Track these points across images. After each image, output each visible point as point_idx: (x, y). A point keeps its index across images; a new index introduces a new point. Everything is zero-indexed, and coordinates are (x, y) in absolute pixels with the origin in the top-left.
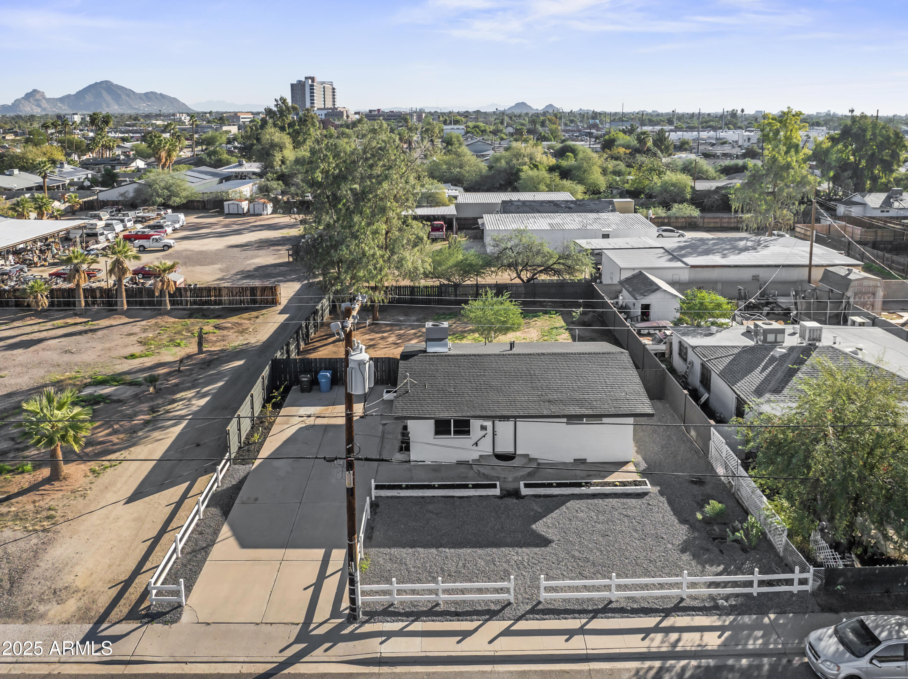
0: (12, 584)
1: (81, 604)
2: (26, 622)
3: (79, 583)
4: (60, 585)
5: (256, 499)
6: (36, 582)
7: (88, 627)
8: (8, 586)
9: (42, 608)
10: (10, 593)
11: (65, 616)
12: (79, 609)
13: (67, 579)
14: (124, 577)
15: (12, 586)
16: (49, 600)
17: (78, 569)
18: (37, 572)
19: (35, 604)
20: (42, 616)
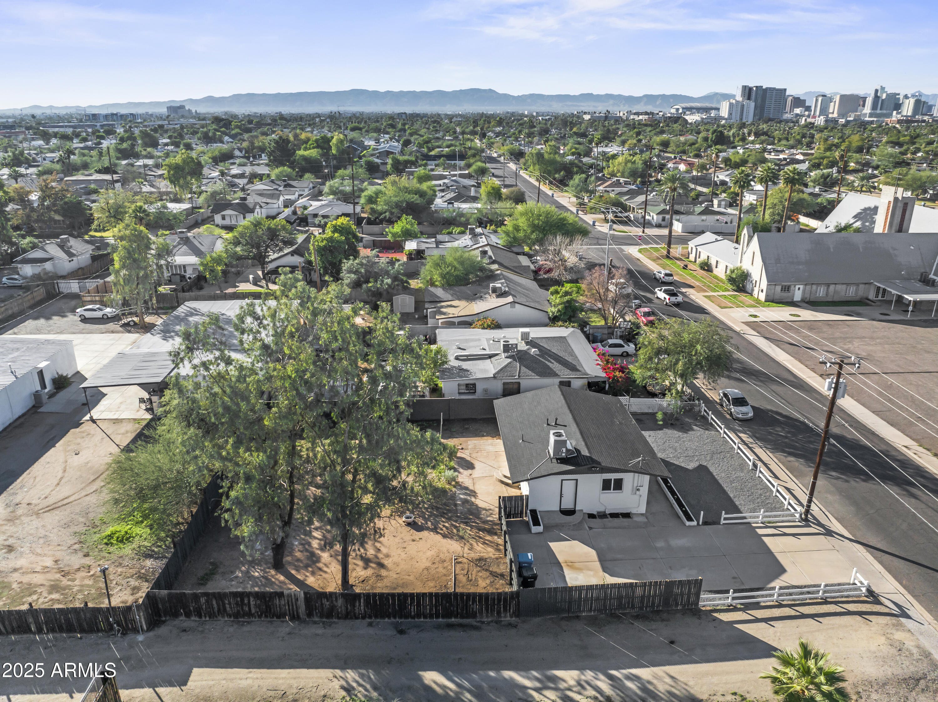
0: (918, 680)
1: (894, 631)
2: (930, 653)
3: (882, 640)
4: (894, 651)
5: (734, 578)
6: (904, 666)
7: (903, 620)
8: (922, 682)
9: (915, 651)
10: (924, 677)
11: (908, 635)
12: (897, 630)
13: (886, 650)
14: (858, 618)
15: (921, 679)
16: (907, 649)
17: (873, 648)
18: (898, 671)
19: (916, 656)
20: (918, 647)
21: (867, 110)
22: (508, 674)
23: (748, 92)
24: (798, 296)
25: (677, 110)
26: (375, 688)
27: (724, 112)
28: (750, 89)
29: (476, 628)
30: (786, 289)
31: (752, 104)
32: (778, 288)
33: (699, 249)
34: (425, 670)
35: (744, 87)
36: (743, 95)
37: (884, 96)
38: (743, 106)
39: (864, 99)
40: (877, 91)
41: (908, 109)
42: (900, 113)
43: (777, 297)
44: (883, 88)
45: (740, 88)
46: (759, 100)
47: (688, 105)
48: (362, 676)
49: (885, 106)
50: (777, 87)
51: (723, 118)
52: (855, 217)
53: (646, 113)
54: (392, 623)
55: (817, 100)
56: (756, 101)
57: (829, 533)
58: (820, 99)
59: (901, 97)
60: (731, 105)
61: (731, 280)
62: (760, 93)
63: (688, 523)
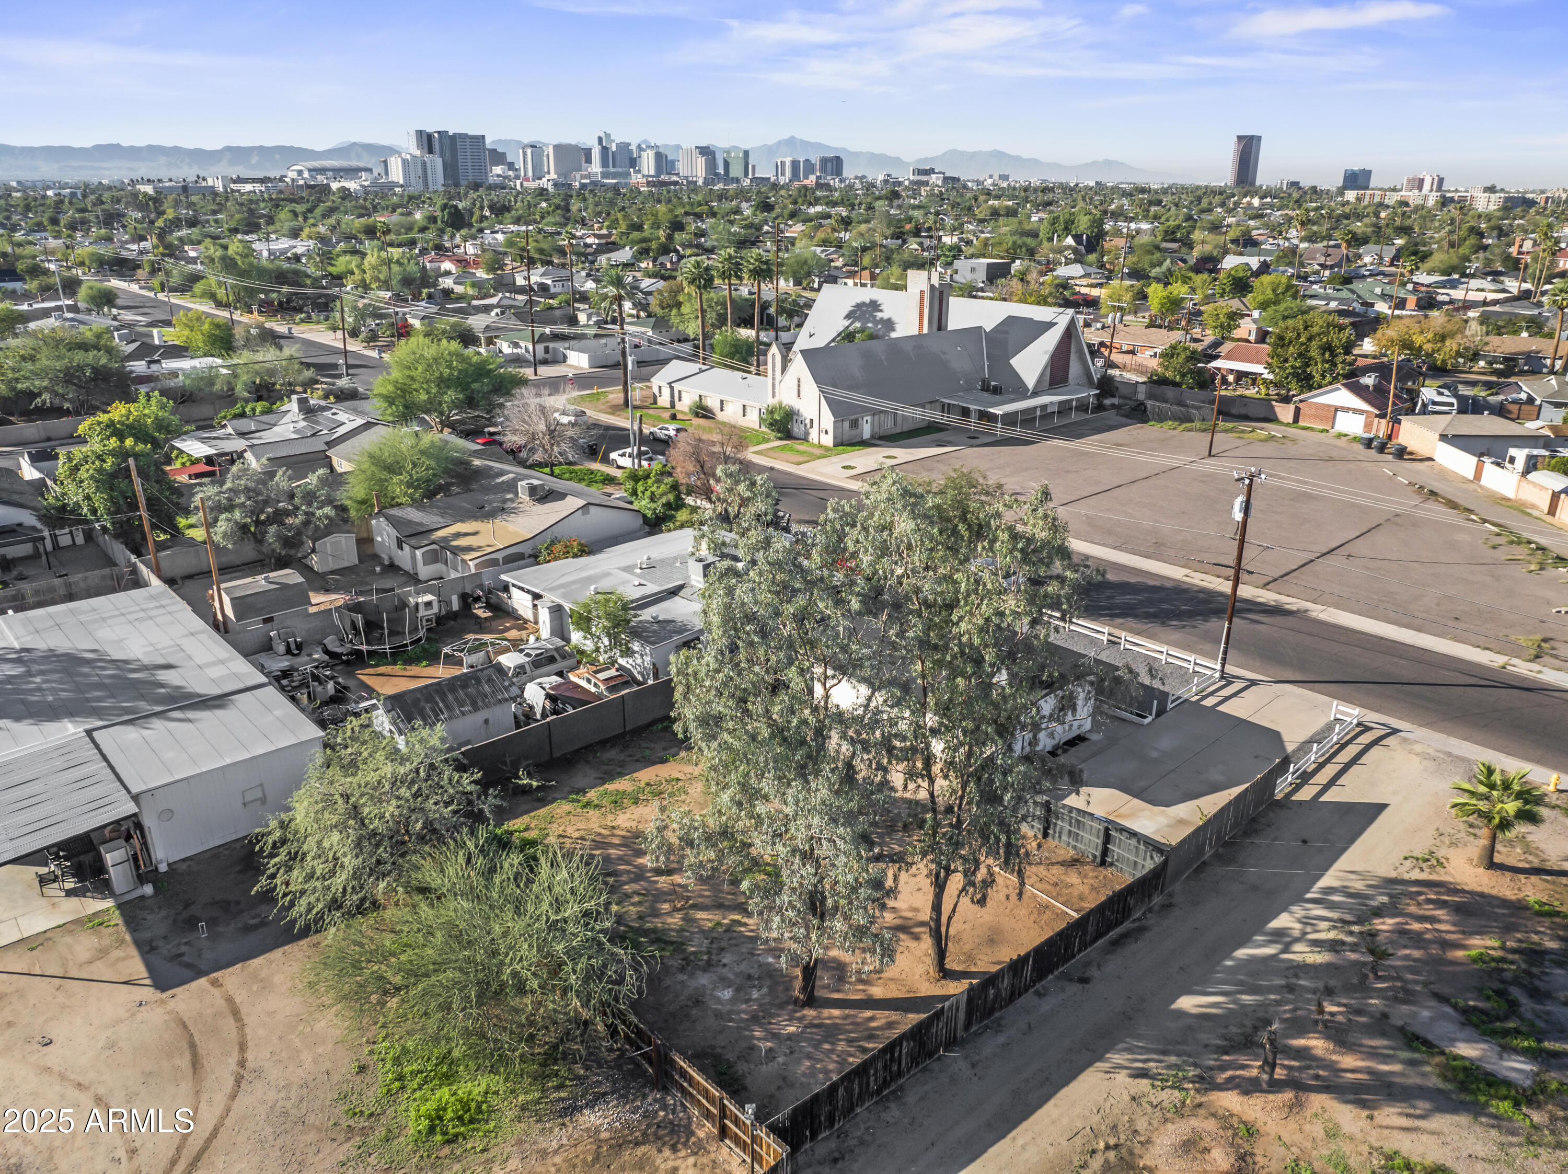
7: (1402, 735)
11: (1420, 745)
21: (596, 167)
22: (1242, 953)
23: (427, 140)
24: (866, 432)
25: (300, 173)
26: (1165, 1053)
27: (396, 174)
28: (430, 136)
29: (1142, 929)
30: (855, 424)
31: (439, 162)
32: (846, 424)
33: (677, 386)
34: (1173, 1002)
35: (420, 133)
36: (420, 145)
37: (614, 148)
38: (424, 164)
39: (588, 153)
40: (600, 139)
41: (648, 164)
42: (639, 171)
43: (846, 438)
44: (608, 135)
45: (413, 134)
46: (448, 155)
47: (317, 164)
48: (1129, 1050)
49: (618, 161)
50: (471, 133)
51: (397, 185)
52: (848, 317)
53: (262, 181)
54: (1057, 978)
55: (524, 153)
56: (442, 155)
57: (1253, 683)
58: (529, 151)
59: (633, 147)
60: (404, 161)
61: (773, 425)
62: (447, 142)
63: (1147, 721)
